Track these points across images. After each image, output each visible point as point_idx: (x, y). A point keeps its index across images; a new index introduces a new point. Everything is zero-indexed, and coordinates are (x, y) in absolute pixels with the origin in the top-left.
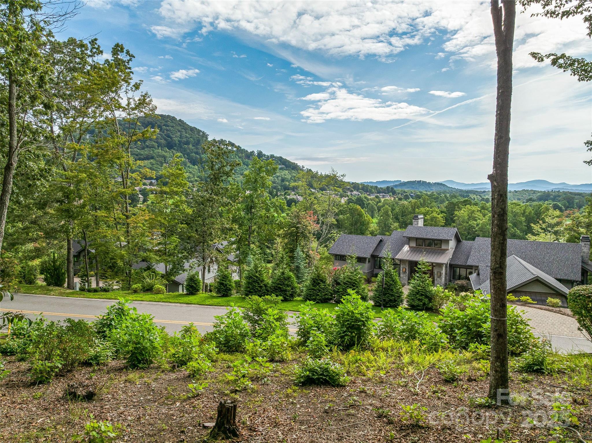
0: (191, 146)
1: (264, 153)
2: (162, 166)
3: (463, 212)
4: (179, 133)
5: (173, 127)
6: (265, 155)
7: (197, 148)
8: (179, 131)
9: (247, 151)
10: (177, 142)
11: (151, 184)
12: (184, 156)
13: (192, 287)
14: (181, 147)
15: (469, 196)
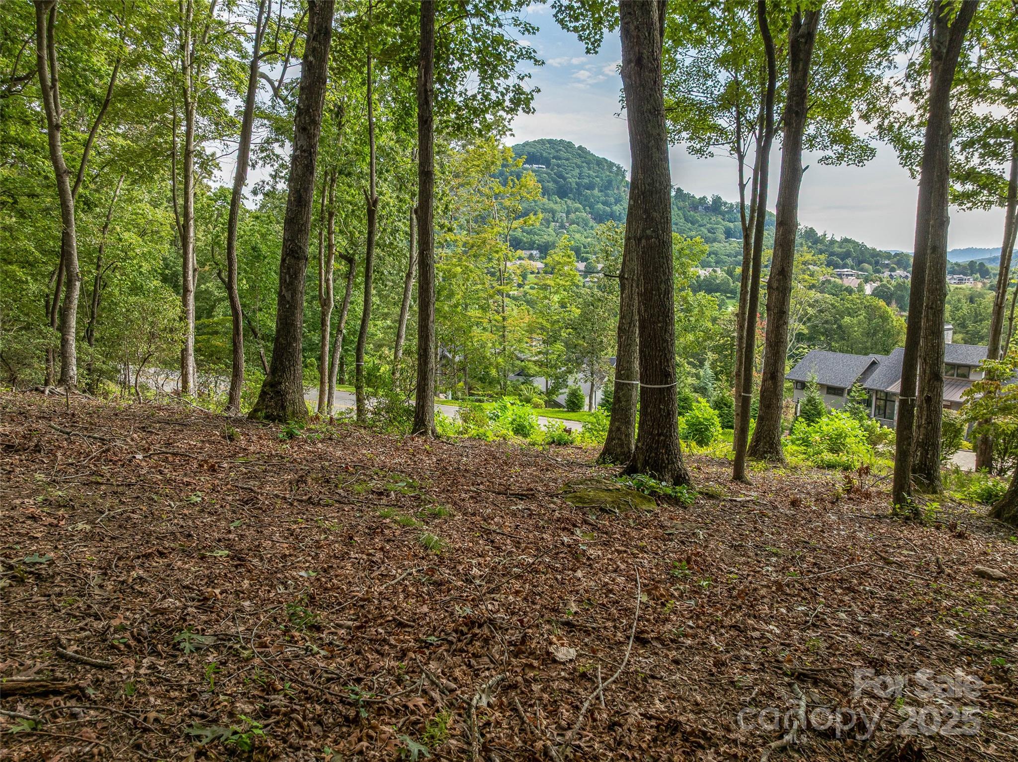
0: (596, 192)
1: (724, 199)
2: (548, 228)
4: (577, 171)
5: (567, 159)
6: (726, 203)
7: (607, 195)
8: (579, 167)
9: (693, 197)
10: (574, 185)
11: (531, 257)
12: (584, 209)
13: (573, 403)
14: (580, 194)
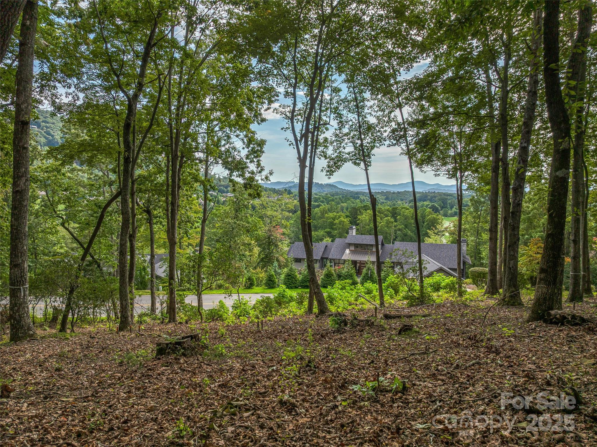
3: (364, 216)
15: (359, 197)
